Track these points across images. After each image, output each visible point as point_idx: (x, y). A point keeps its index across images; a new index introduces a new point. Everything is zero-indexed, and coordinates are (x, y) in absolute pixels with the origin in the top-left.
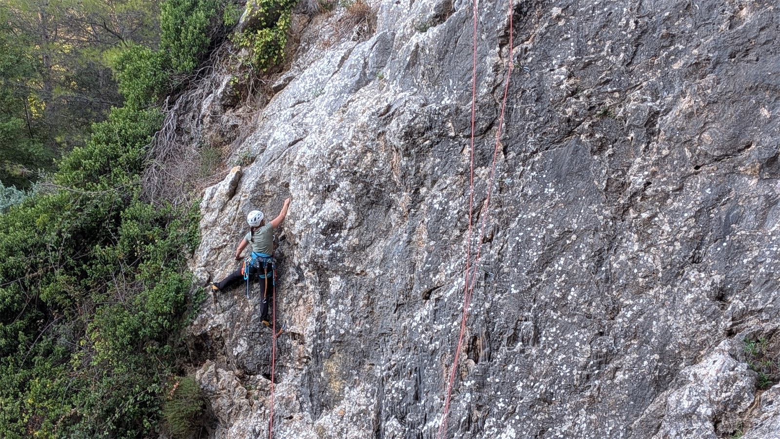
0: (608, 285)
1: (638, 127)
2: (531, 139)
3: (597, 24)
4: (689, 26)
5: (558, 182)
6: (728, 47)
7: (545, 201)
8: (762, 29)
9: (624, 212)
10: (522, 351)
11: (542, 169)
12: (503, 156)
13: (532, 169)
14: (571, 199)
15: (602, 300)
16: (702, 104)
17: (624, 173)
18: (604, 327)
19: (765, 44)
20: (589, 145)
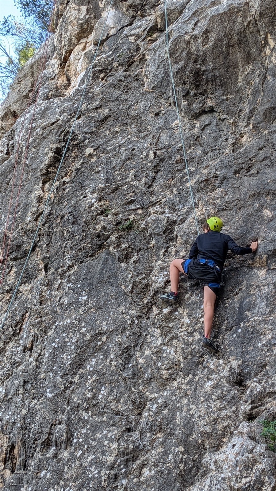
0: (135, 380)
1: (157, 235)
2: (67, 255)
3: (122, 157)
4: (199, 153)
5: (90, 290)
6: (232, 166)
7: (79, 308)
8: (260, 149)
9: (148, 310)
10: (55, 456)
11: (78, 280)
12: (44, 273)
13: (69, 281)
14: (102, 303)
15: (129, 397)
16: (212, 211)
17: (147, 276)
18: (131, 423)
19: (263, 160)
20: (117, 254)
